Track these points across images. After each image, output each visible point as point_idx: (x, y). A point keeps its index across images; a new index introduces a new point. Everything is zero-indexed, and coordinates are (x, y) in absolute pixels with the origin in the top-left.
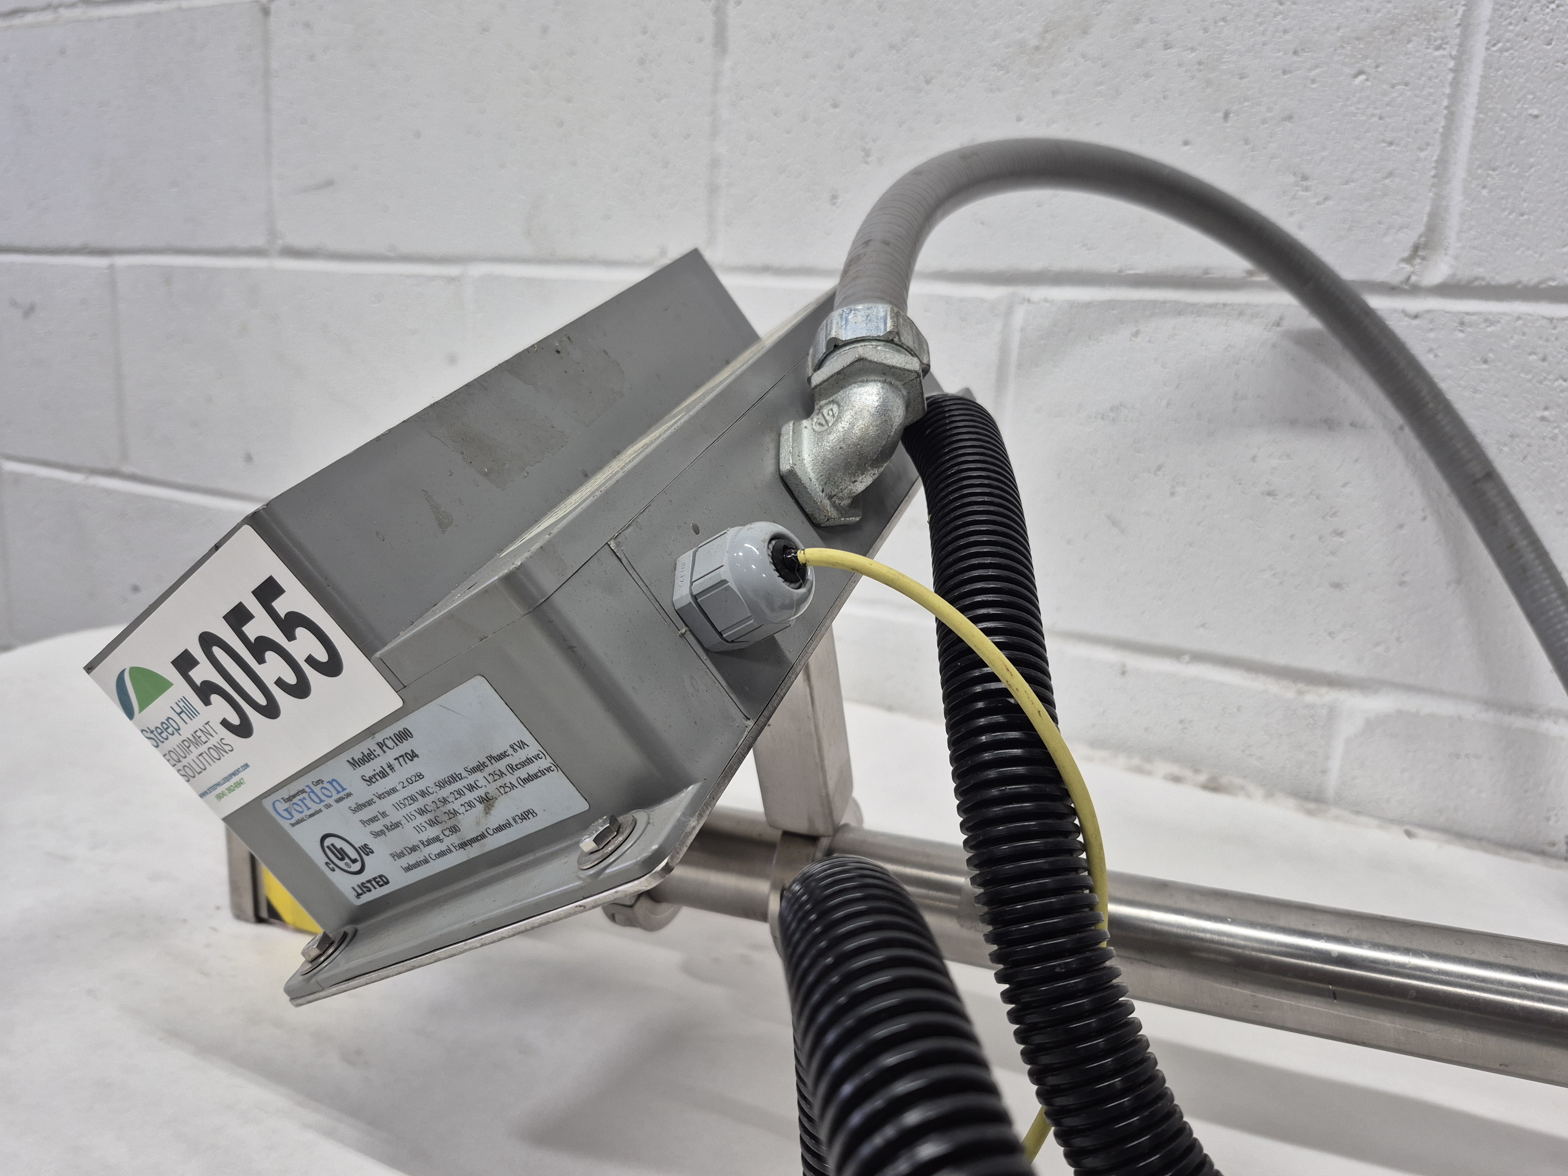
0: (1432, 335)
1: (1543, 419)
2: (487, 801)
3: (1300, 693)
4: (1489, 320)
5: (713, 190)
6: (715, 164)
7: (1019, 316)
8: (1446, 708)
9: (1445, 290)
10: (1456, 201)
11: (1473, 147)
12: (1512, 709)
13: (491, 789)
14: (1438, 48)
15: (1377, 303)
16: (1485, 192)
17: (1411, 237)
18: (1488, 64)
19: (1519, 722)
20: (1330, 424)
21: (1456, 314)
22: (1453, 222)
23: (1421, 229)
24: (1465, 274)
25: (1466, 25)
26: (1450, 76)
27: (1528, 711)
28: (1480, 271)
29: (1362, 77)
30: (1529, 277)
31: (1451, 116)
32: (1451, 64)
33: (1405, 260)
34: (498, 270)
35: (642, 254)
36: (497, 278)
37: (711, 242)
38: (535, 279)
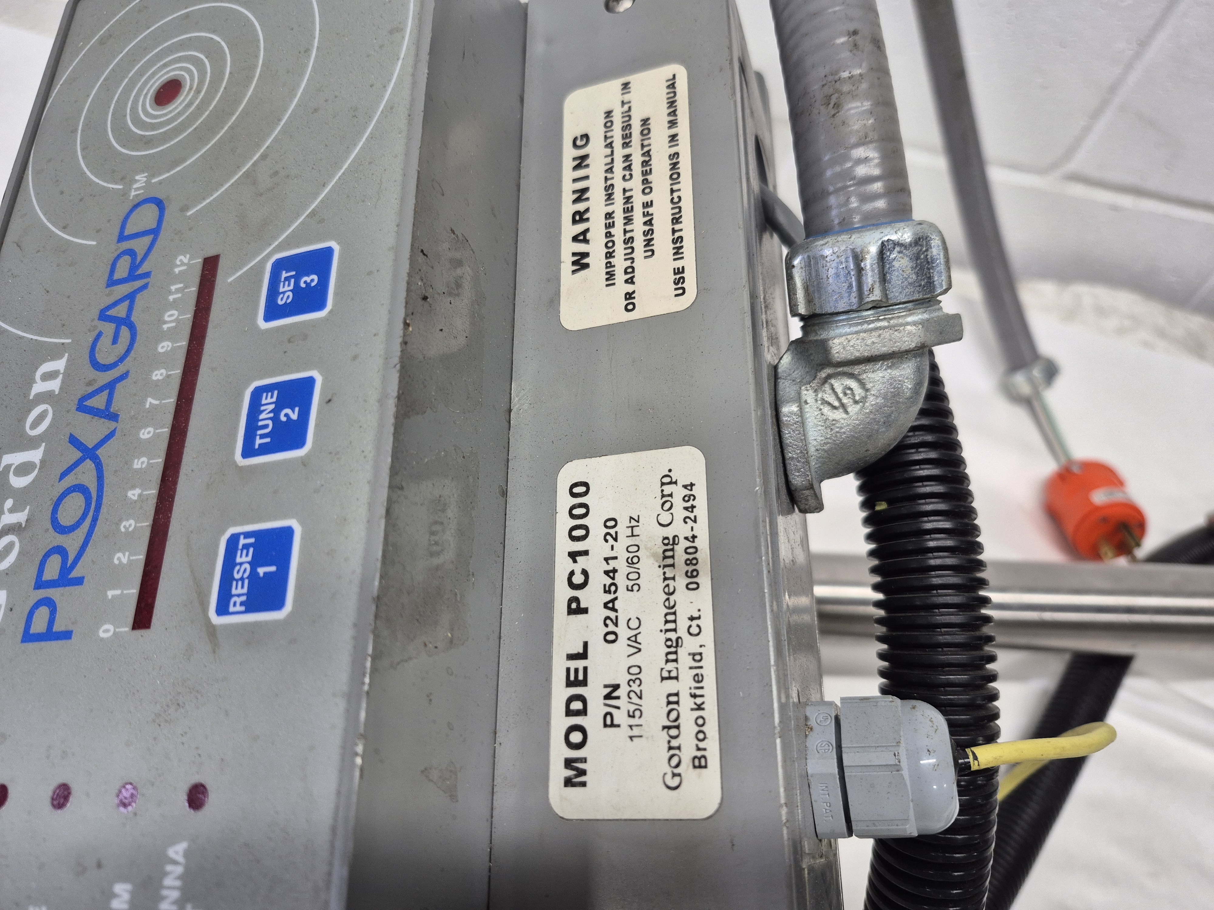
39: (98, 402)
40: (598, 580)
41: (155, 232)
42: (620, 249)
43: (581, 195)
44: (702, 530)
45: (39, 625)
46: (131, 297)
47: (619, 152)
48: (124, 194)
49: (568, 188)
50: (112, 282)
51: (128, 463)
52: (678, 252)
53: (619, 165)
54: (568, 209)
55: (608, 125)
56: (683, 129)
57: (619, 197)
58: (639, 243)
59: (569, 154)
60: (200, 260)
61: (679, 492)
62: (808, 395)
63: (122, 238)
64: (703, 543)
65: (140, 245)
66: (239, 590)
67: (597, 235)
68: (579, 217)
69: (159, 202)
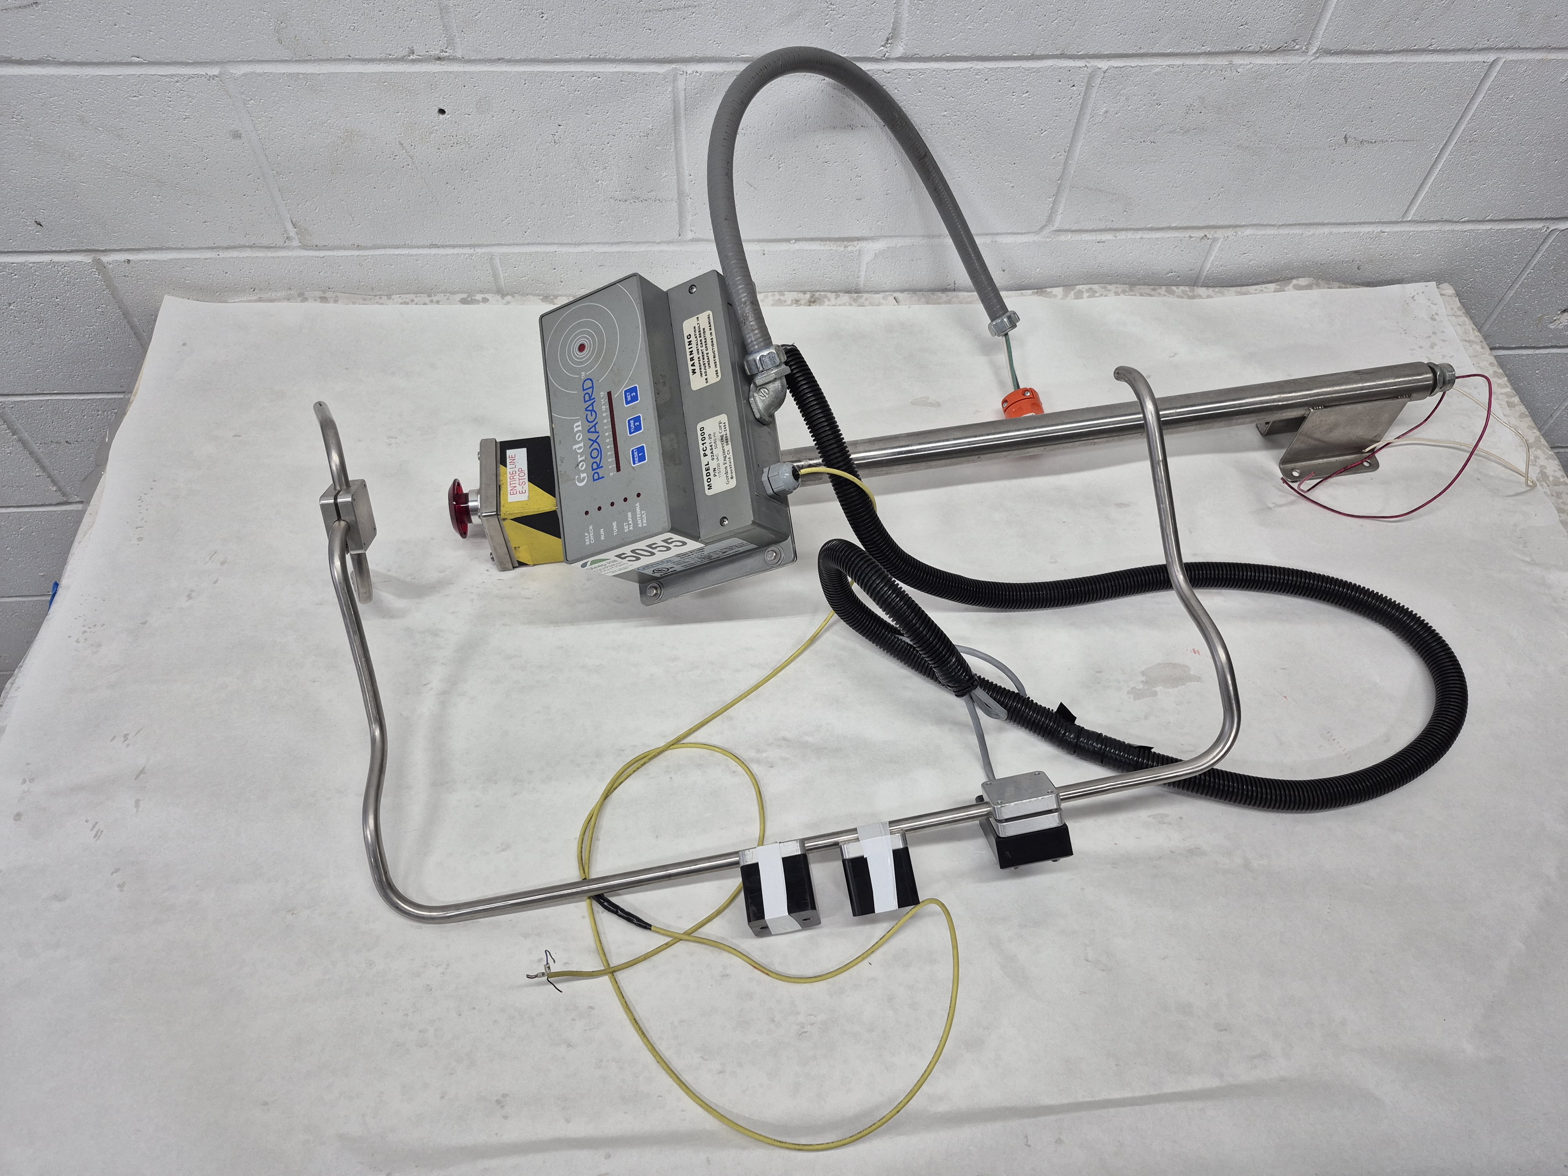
0: (896, 81)
1: (944, 116)
2: (725, 552)
3: (846, 247)
4: (922, 72)
5: (444, 10)
7: (681, 83)
8: (908, 241)
9: (900, 59)
10: (905, 15)
12: (933, 237)
13: (727, 550)
16: (917, 12)
17: (885, 34)
20: (851, 127)
21: (905, 70)
22: (904, 26)
23: (890, 30)
24: (910, 53)
28: (916, 50)
30: (938, 53)
33: (882, 46)
34: (259, 69)
35: (392, 53)
36: (260, 75)
37: (450, 43)
38: (298, 74)
39: (593, 430)
40: (709, 448)
41: (592, 387)
42: (702, 367)
43: (691, 353)
44: (728, 432)
45: (596, 476)
46: (592, 404)
47: (699, 339)
48: (581, 378)
49: (688, 351)
50: (585, 402)
51: (605, 441)
52: (716, 365)
53: (699, 343)
54: (689, 357)
55: (695, 331)
56: (713, 331)
57: (700, 352)
58: (707, 365)
59: (687, 340)
60: (606, 393)
61: (722, 425)
62: (755, 395)
63: (584, 390)
64: (728, 435)
65: (590, 391)
66: (637, 459)
67: (697, 364)
68: (692, 359)
69: (591, 380)
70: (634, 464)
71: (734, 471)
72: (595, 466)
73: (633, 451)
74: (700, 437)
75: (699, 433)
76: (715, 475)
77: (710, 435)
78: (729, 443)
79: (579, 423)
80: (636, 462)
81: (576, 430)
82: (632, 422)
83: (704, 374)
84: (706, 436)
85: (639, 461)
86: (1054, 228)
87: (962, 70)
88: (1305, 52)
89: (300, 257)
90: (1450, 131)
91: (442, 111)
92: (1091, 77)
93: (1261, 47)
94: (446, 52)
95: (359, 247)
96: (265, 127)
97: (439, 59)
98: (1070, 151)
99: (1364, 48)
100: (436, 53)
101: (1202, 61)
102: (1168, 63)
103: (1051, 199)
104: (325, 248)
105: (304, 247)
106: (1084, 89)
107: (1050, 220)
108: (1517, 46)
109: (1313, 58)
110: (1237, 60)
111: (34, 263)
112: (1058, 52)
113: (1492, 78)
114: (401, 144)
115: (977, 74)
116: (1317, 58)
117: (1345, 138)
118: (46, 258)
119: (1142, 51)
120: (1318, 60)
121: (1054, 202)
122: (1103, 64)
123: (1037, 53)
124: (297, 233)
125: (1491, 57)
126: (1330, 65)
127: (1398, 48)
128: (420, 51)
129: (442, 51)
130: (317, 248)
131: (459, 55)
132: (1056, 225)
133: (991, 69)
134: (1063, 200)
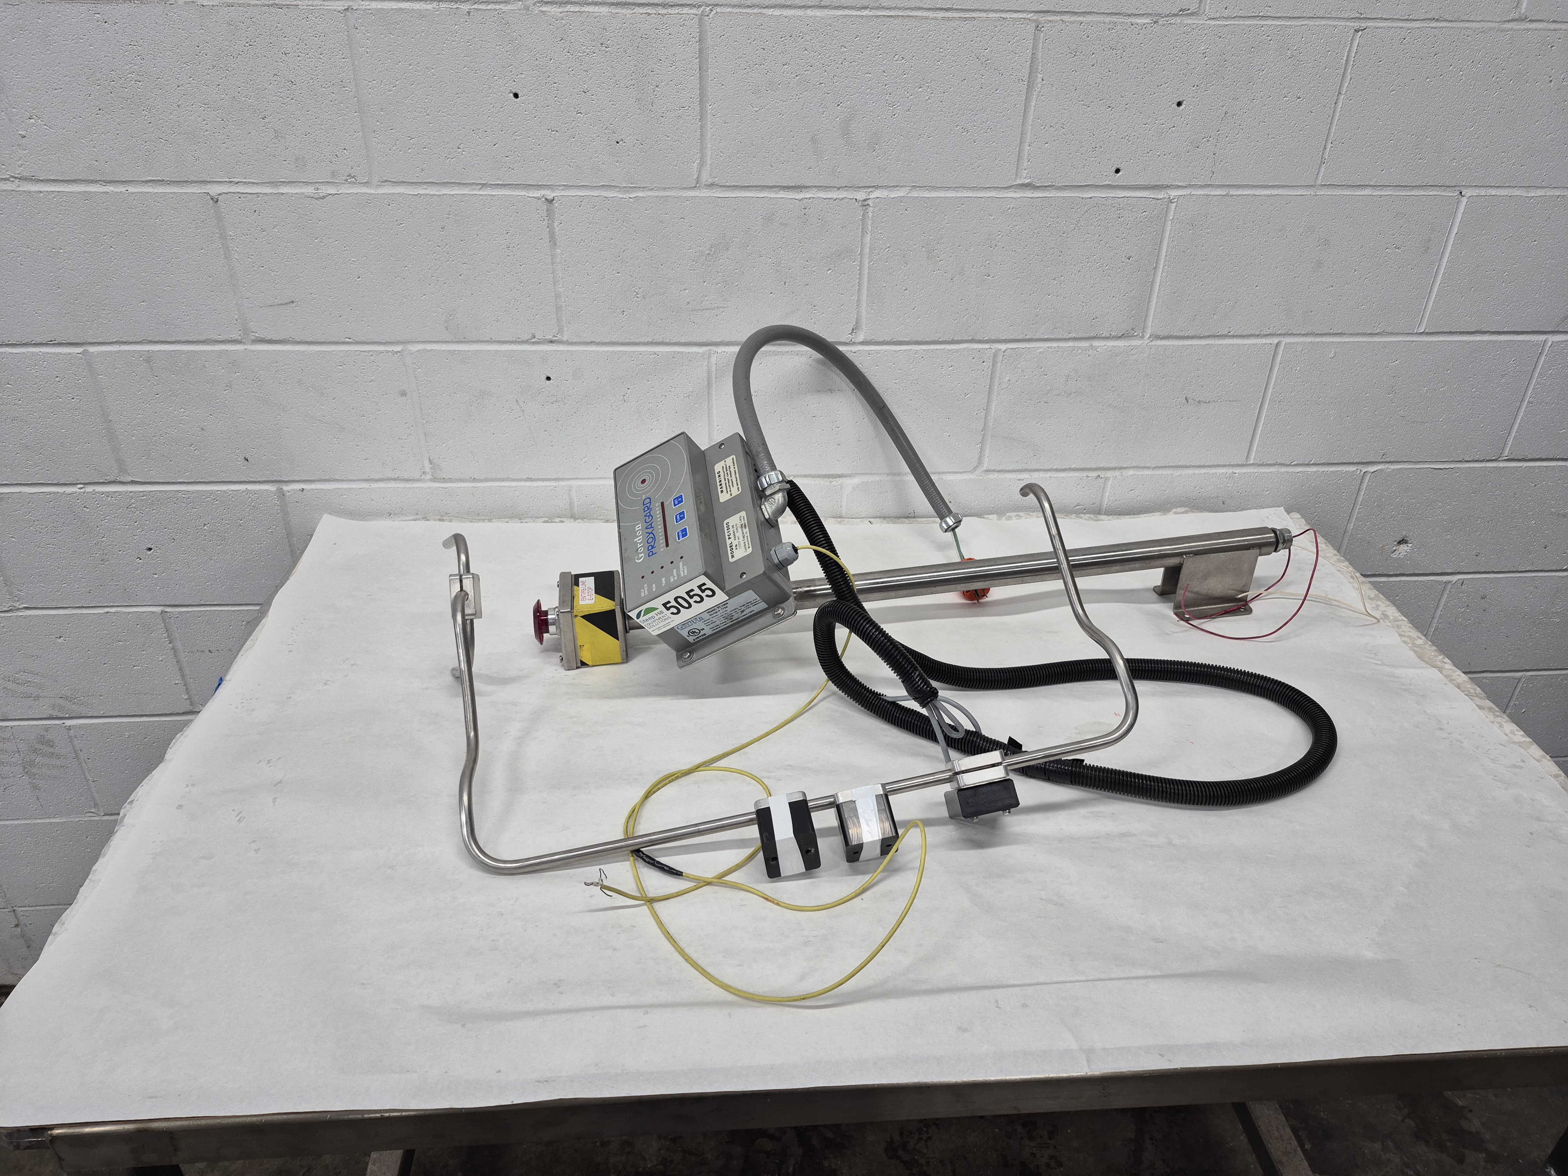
0: (862, 358)
1: (895, 383)
2: (743, 611)
3: (831, 482)
4: (877, 352)
5: (559, 308)
6: (558, 296)
7: (714, 359)
8: (877, 478)
9: (862, 343)
10: (864, 314)
11: (867, 296)
12: (895, 474)
13: (745, 609)
14: (854, 262)
15: (841, 348)
16: (872, 311)
17: (851, 326)
18: (869, 268)
19: (897, 478)
20: (831, 391)
21: (867, 351)
22: (864, 321)
23: (854, 323)
24: (869, 339)
25: (861, 254)
26: (858, 272)
27: (899, 474)
28: (873, 337)
29: (830, 271)
30: (888, 339)
31: (860, 285)
32: (858, 268)
33: (849, 334)
34: (429, 347)
35: (520, 337)
36: (429, 351)
37: (560, 331)
38: (455, 351)
39: (650, 526)
40: (732, 533)
41: (650, 502)
42: (728, 487)
43: (720, 481)
44: (746, 522)
45: (651, 554)
46: (650, 512)
47: (726, 472)
48: (642, 499)
49: (718, 481)
50: (644, 511)
51: (658, 531)
52: (737, 485)
53: (726, 474)
54: (718, 484)
55: (723, 468)
56: (736, 466)
57: (727, 480)
58: (731, 486)
59: (717, 475)
60: (660, 504)
61: (742, 518)
62: (766, 503)
63: (644, 505)
64: (746, 523)
65: (648, 505)
67: (724, 485)
68: (721, 485)
69: (650, 498)
70: (679, 539)
71: (750, 543)
72: (650, 548)
73: (678, 533)
74: (726, 529)
75: (725, 526)
76: (736, 549)
77: (733, 526)
78: (747, 528)
79: (640, 525)
80: (681, 537)
81: (637, 529)
82: (678, 516)
83: (729, 492)
84: (730, 527)
85: (683, 537)
86: (984, 468)
87: (905, 351)
88: (1142, 337)
89: (430, 488)
90: (1262, 394)
91: (548, 378)
92: (995, 355)
93: (1110, 334)
94: (557, 337)
95: (475, 480)
96: (425, 388)
97: (551, 342)
98: (987, 409)
99: (1182, 334)
100: (549, 337)
101: (1071, 344)
102: (1048, 345)
103: (978, 446)
104: (450, 480)
105: (435, 479)
106: (991, 364)
107: (980, 462)
108: (1290, 332)
109: (1148, 341)
110: (1096, 343)
111: (233, 491)
112: (970, 338)
113: (1280, 355)
114: (517, 401)
115: (915, 354)
116: (1152, 341)
117: (1186, 399)
118: (242, 487)
119: (1027, 337)
120: (1153, 343)
121: (981, 448)
122: (1003, 347)
123: (956, 339)
124: (431, 468)
125: (1275, 340)
126: (1162, 346)
127: (1207, 334)
128: (539, 335)
129: (554, 336)
130: (444, 480)
131: (565, 339)
132: (985, 467)
133: (925, 350)
134: (988, 447)
